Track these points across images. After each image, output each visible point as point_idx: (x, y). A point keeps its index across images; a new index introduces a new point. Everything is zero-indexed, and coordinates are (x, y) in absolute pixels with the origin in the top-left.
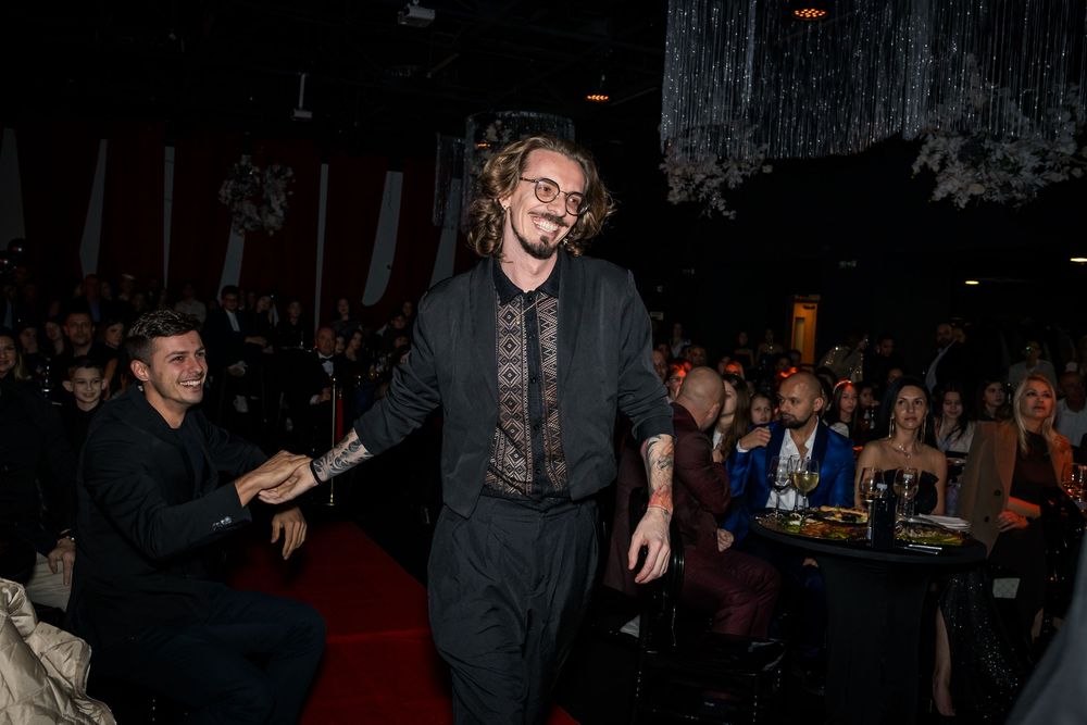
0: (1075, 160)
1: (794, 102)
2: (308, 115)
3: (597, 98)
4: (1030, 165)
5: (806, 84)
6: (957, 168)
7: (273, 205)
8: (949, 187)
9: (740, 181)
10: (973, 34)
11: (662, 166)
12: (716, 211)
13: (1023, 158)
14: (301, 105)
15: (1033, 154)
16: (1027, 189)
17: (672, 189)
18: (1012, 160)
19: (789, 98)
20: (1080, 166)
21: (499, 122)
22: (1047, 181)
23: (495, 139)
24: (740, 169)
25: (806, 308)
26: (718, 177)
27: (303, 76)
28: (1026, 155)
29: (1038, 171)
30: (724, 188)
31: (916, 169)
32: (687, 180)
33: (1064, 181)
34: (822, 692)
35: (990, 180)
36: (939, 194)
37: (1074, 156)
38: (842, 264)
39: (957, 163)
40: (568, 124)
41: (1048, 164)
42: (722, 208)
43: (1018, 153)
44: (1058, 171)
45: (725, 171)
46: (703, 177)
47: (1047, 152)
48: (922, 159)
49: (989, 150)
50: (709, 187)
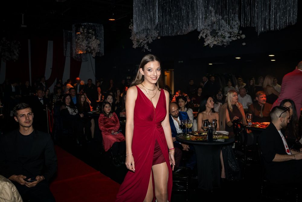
0: (238, 34)
1: (168, 21)
2: (25, 26)
3: (112, 20)
4: (228, 36)
5: (170, 16)
6: (210, 37)
7: (15, 53)
8: (208, 42)
9: (152, 41)
10: (215, 4)
11: (131, 38)
12: (146, 50)
13: (226, 34)
14: (23, 23)
15: (228, 33)
16: (227, 42)
17: (134, 44)
18: (224, 35)
19: (166, 20)
20: (240, 36)
21: (83, 27)
22: (232, 40)
23: (82, 32)
24: (152, 38)
25: (167, 72)
26: (146, 40)
27: (23, 15)
28: (227, 33)
29: (230, 37)
30: (148, 43)
31: (199, 38)
32: (138, 41)
33: (236, 40)
34: (197, 178)
35: (218, 40)
36: (206, 44)
37: (238, 33)
38: (179, 62)
39: (210, 36)
40: (101, 26)
41: (232, 35)
42: (147, 49)
43: (224, 33)
44: (234, 37)
45: (148, 39)
46: (142, 40)
47: (231, 33)
48: (201, 35)
49: (218, 32)
50: (143, 43)
